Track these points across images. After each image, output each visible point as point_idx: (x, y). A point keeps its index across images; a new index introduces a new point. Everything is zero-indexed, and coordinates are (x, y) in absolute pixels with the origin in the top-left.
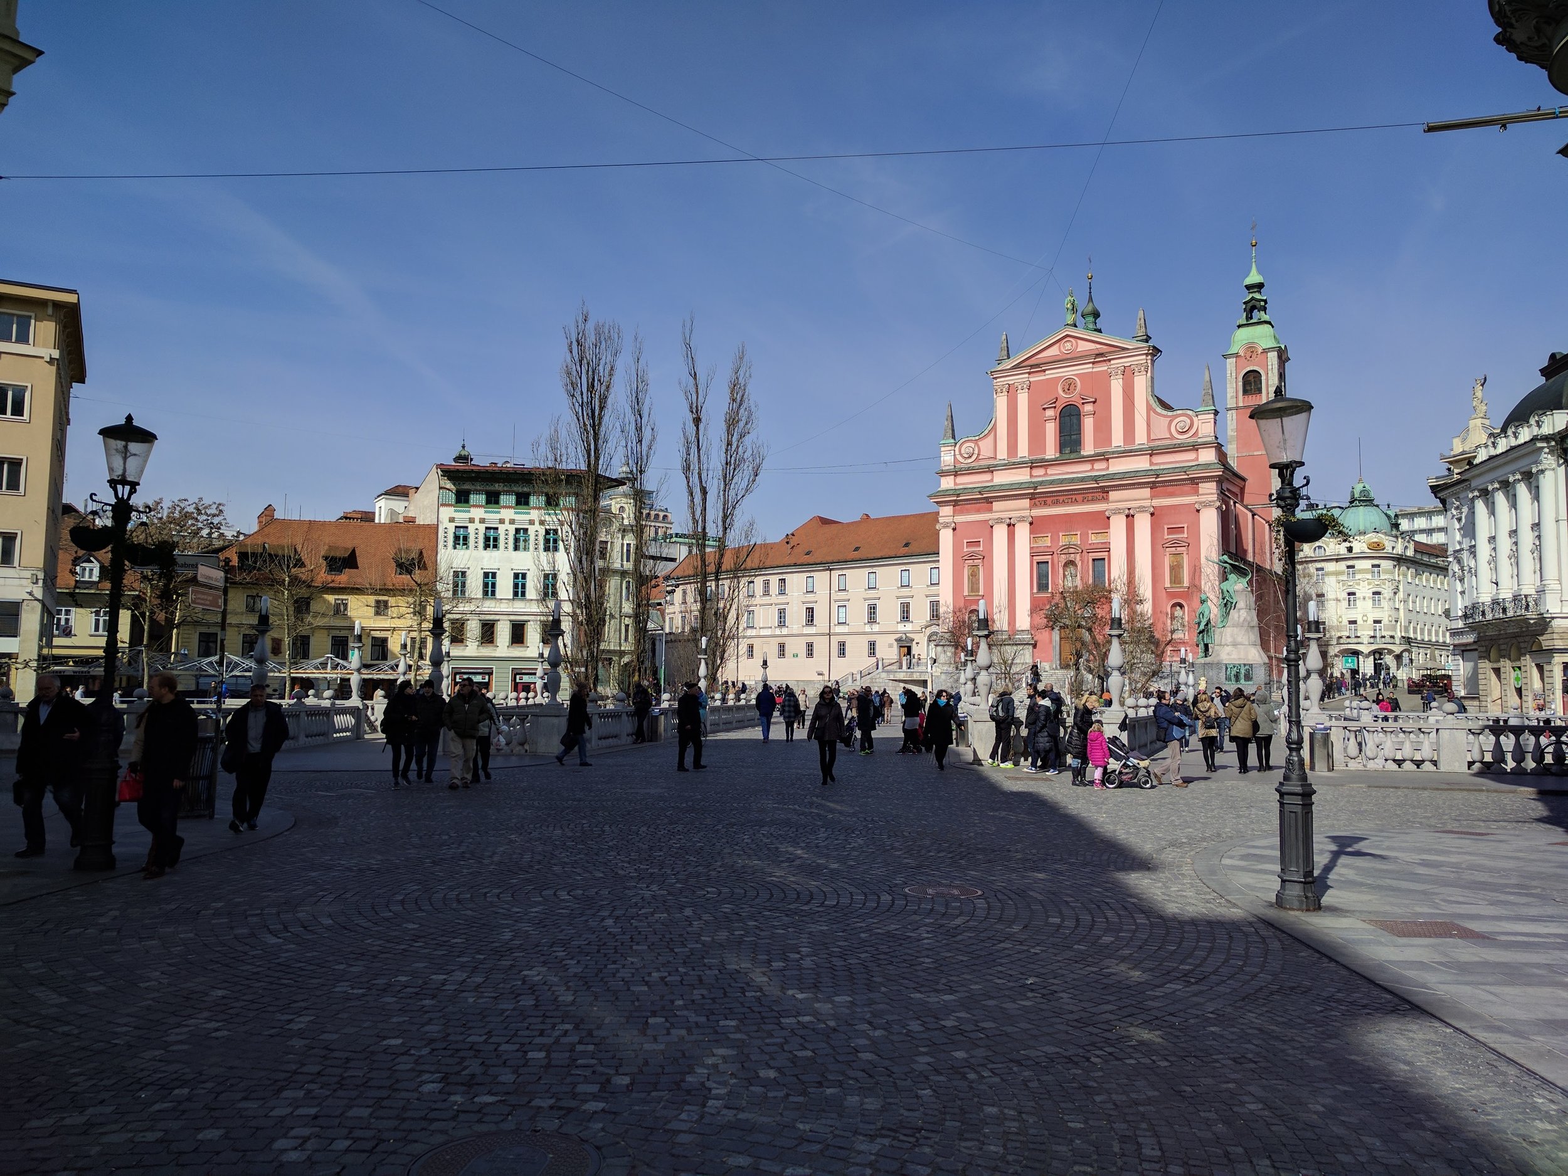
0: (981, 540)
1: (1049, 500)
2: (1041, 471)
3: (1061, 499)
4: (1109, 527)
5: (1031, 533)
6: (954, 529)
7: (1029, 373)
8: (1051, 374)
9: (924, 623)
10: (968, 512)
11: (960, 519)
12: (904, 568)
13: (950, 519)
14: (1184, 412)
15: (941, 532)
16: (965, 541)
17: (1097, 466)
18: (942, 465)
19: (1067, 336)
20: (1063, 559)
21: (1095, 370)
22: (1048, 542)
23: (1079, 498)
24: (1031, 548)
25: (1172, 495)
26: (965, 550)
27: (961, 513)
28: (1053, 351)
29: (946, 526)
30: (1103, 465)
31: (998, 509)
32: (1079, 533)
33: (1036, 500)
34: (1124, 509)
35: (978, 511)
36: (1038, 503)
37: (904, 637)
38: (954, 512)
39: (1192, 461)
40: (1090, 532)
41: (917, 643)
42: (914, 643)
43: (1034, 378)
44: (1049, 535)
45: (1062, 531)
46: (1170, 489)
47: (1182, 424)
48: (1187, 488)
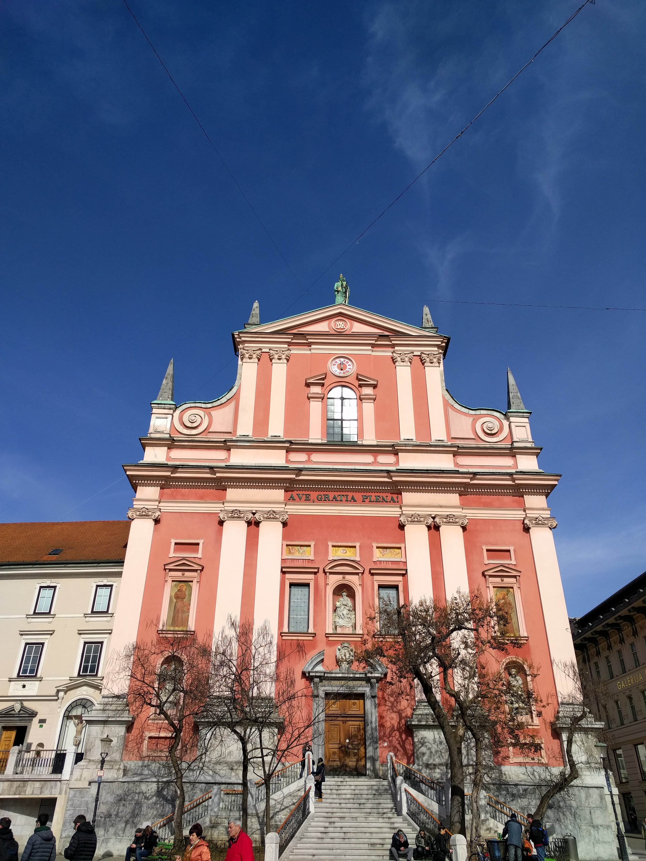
0: (201, 542)
1: (314, 495)
2: (302, 457)
3: (331, 495)
4: (403, 540)
5: (285, 537)
6: (157, 521)
7: (289, 344)
8: (317, 350)
9: (64, 680)
10: (185, 499)
11: (168, 507)
12: (47, 582)
13: (153, 505)
14: (489, 412)
15: (134, 525)
16: (173, 541)
17: (383, 459)
18: (151, 430)
19: (340, 314)
20: (334, 580)
21: (374, 354)
22: (309, 554)
23: (358, 496)
24: (283, 560)
25: (487, 506)
26: (172, 554)
27: (173, 498)
28: (322, 327)
29: (144, 514)
30: (390, 459)
31: (235, 499)
32: (358, 545)
33: (295, 493)
34: (425, 517)
35: (202, 499)
36: (296, 497)
37: (17, 707)
38: (161, 496)
39: (509, 467)
40: (375, 545)
41: (42, 721)
42: (35, 721)
43: (295, 351)
44: (312, 544)
45: (332, 540)
46: (485, 498)
47: (490, 425)
48: (508, 499)
